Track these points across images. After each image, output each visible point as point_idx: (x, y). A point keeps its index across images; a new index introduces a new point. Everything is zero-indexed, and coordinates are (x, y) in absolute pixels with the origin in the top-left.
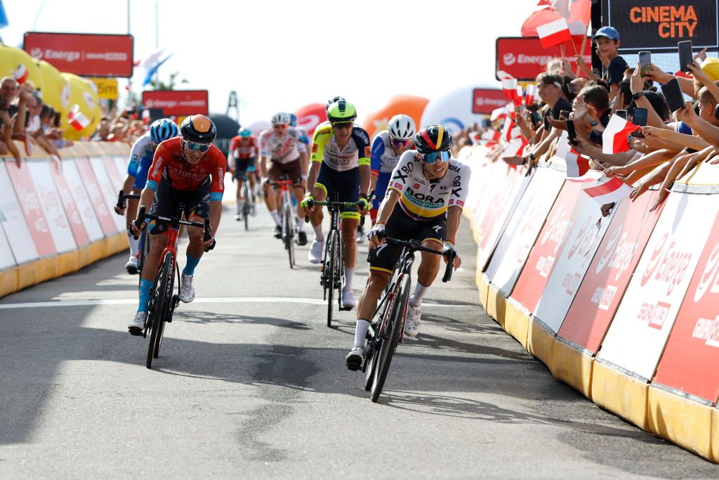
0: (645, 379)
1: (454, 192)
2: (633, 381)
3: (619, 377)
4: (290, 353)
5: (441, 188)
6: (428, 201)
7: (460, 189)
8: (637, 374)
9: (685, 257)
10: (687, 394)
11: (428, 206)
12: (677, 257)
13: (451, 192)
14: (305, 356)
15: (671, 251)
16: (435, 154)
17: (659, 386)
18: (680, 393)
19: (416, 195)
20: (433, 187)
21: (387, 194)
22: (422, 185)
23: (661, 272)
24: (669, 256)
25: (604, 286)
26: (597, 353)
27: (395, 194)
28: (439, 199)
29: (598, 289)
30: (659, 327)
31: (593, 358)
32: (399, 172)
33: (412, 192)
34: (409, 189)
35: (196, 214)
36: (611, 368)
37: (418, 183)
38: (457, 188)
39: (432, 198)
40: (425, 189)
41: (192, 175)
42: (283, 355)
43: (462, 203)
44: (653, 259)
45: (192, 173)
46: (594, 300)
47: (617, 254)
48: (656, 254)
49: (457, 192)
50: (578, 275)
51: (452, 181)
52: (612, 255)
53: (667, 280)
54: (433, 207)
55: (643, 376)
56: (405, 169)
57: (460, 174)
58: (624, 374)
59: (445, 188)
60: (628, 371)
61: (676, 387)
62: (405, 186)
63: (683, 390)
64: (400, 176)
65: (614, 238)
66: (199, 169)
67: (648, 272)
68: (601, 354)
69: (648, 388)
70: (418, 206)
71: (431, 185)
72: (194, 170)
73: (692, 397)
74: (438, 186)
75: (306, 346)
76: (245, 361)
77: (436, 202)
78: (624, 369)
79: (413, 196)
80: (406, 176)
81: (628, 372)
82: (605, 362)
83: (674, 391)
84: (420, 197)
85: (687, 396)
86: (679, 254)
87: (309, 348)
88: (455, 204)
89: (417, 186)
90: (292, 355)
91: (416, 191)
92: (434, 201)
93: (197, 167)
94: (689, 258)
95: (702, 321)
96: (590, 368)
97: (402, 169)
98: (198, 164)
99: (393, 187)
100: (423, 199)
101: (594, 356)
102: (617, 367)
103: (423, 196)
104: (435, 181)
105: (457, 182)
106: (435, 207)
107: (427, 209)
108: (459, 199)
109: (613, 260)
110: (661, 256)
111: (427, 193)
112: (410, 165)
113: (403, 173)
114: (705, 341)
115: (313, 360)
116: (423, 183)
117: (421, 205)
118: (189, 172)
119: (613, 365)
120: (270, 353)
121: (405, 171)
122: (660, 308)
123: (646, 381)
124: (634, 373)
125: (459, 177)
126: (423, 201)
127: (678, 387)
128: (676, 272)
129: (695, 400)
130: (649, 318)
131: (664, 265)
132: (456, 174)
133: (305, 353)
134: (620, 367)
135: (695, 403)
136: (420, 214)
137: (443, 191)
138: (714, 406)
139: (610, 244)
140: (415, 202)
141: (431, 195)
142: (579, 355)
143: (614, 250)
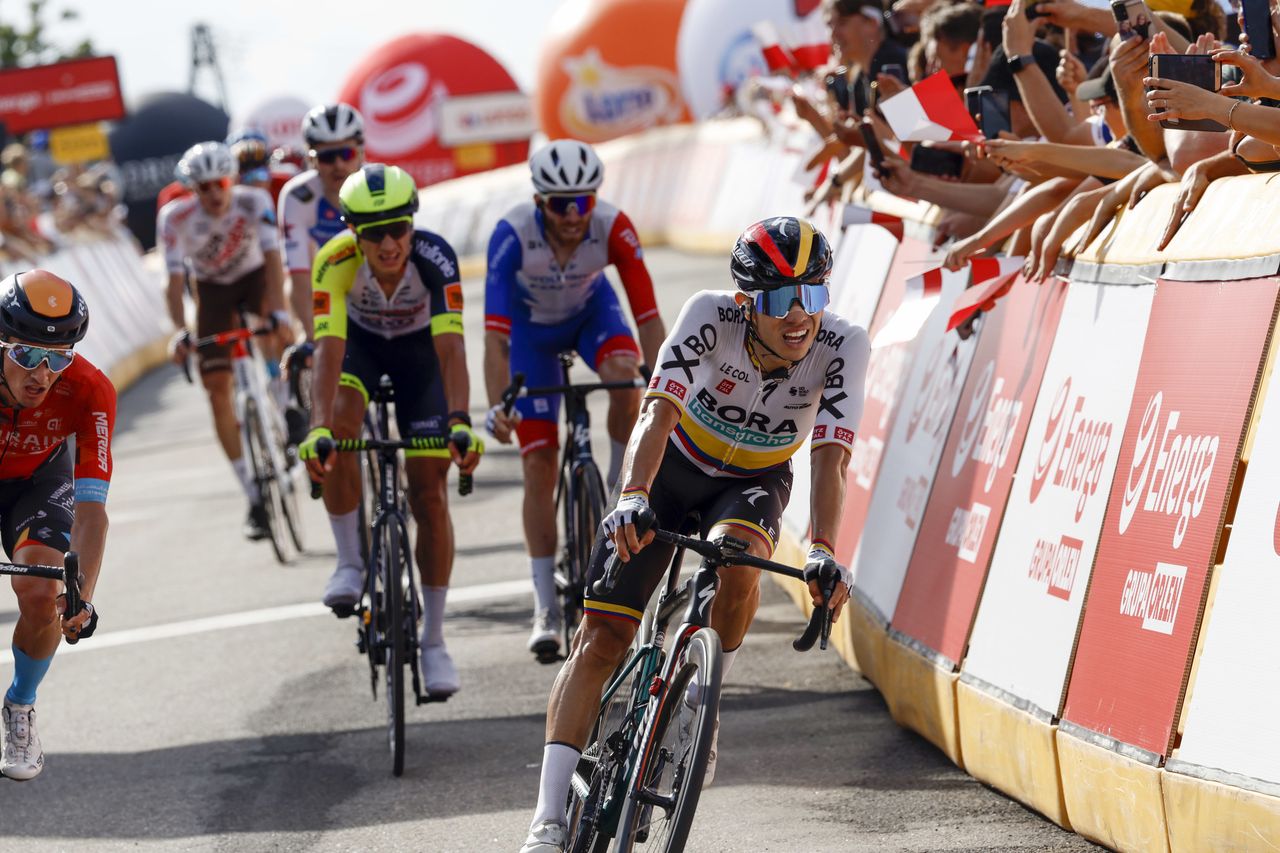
0: (1047, 714)
1: (827, 405)
2: (1029, 721)
3: (1005, 713)
4: (299, 752)
5: (793, 391)
6: (755, 427)
7: (843, 396)
8: (1034, 706)
9: (1101, 433)
10: (1117, 743)
11: (751, 442)
12: (1089, 431)
13: (817, 405)
14: (333, 752)
15: (1079, 417)
16: (786, 293)
17: (1072, 729)
18: (1107, 742)
19: (722, 411)
20: (770, 388)
21: (645, 410)
22: (739, 384)
23: (1063, 467)
24: (1074, 431)
25: (966, 506)
26: (961, 662)
27: (666, 410)
28: (786, 422)
29: (958, 512)
30: (1064, 595)
31: (955, 675)
32: (676, 349)
33: (713, 402)
34: (702, 394)
35: (34, 538)
36: (988, 694)
37: (729, 378)
38: (835, 392)
39: (766, 420)
40: (749, 395)
41: (23, 438)
42: (284, 758)
43: (849, 435)
44: (1048, 438)
45: (25, 433)
46: (950, 539)
47: (986, 428)
48: (1052, 425)
49: (837, 405)
50: (923, 481)
51: (820, 374)
52: (979, 432)
53: (1073, 487)
54: (764, 444)
55: (1044, 709)
56: (693, 342)
57: (842, 352)
58: (1010, 706)
59: (803, 392)
60: (1019, 700)
61: (1100, 729)
62: (693, 390)
63: (1112, 734)
64: (679, 362)
65: (979, 393)
66: (43, 422)
67: (1040, 469)
68: (969, 665)
69: (1054, 733)
70: (724, 439)
71: (764, 384)
72: (29, 424)
73: (1126, 748)
74: (783, 388)
75: (339, 727)
76: (192, 788)
77: (776, 431)
78: (1011, 695)
79: (715, 414)
80: (696, 363)
81: (1020, 703)
82: (976, 682)
83: (1097, 738)
84: (733, 414)
85: (1117, 747)
86: (1091, 423)
87: (344, 733)
88: (830, 438)
89: (726, 387)
90: (303, 757)
91: (723, 400)
92: (770, 427)
93: (38, 414)
94: (1108, 434)
95: (1133, 576)
96: (951, 699)
97: (687, 343)
98: (42, 407)
99: (661, 390)
100: (740, 420)
101: (956, 669)
102: (998, 692)
103: (742, 412)
104: (775, 374)
105: (834, 376)
106: (772, 444)
107: (750, 448)
108: (840, 423)
109: (981, 442)
110: (1063, 431)
111: (753, 406)
112: (708, 332)
113: (688, 354)
114: (1142, 620)
115: (351, 760)
116: (745, 377)
117: (733, 437)
118: (14, 430)
119: (991, 689)
120: (255, 759)
121: (694, 348)
122: (1066, 550)
123: (1050, 719)
124: (1028, 702)
125: (841, 362)
126: (741, 426)
127: (1102, 730)
128: (1088, 466)
129: (1131, 756)
130: (1048, 574)
131: (1068, 451)
132: (833, 353)
133: (335, 746)
134: (1004, 691)
135: (1131, 760)
136: (728, 458)
137: (797, 400)
138: (1162, 764)
139: (975, 404)
140: (718, 429)
141: (764, 411)
142: (930, 669)
143: (983, 420)
